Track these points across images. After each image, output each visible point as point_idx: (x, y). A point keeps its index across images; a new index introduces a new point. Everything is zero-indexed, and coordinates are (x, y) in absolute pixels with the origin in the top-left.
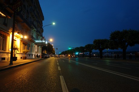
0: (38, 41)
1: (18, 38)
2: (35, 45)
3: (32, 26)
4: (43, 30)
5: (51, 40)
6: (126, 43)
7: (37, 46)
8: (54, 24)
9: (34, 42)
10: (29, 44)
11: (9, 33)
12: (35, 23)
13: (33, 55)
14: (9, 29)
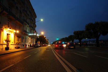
0: (31, 34)
1: (12, 33)
2: (29, 37)
3: (25, 23)
4: (36, 26)
5: (42, 33)
6: (99, 33)
7: (30, 38)
8: (42, 20)
9: (27, 35)
10: (23, 37)
11: (3, 29)
12: (28, 21)
13: (27, 46)
14: (3, 26)
